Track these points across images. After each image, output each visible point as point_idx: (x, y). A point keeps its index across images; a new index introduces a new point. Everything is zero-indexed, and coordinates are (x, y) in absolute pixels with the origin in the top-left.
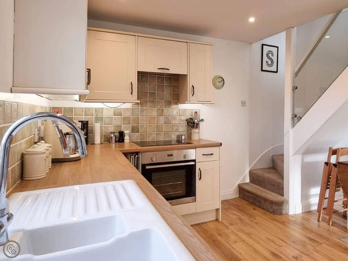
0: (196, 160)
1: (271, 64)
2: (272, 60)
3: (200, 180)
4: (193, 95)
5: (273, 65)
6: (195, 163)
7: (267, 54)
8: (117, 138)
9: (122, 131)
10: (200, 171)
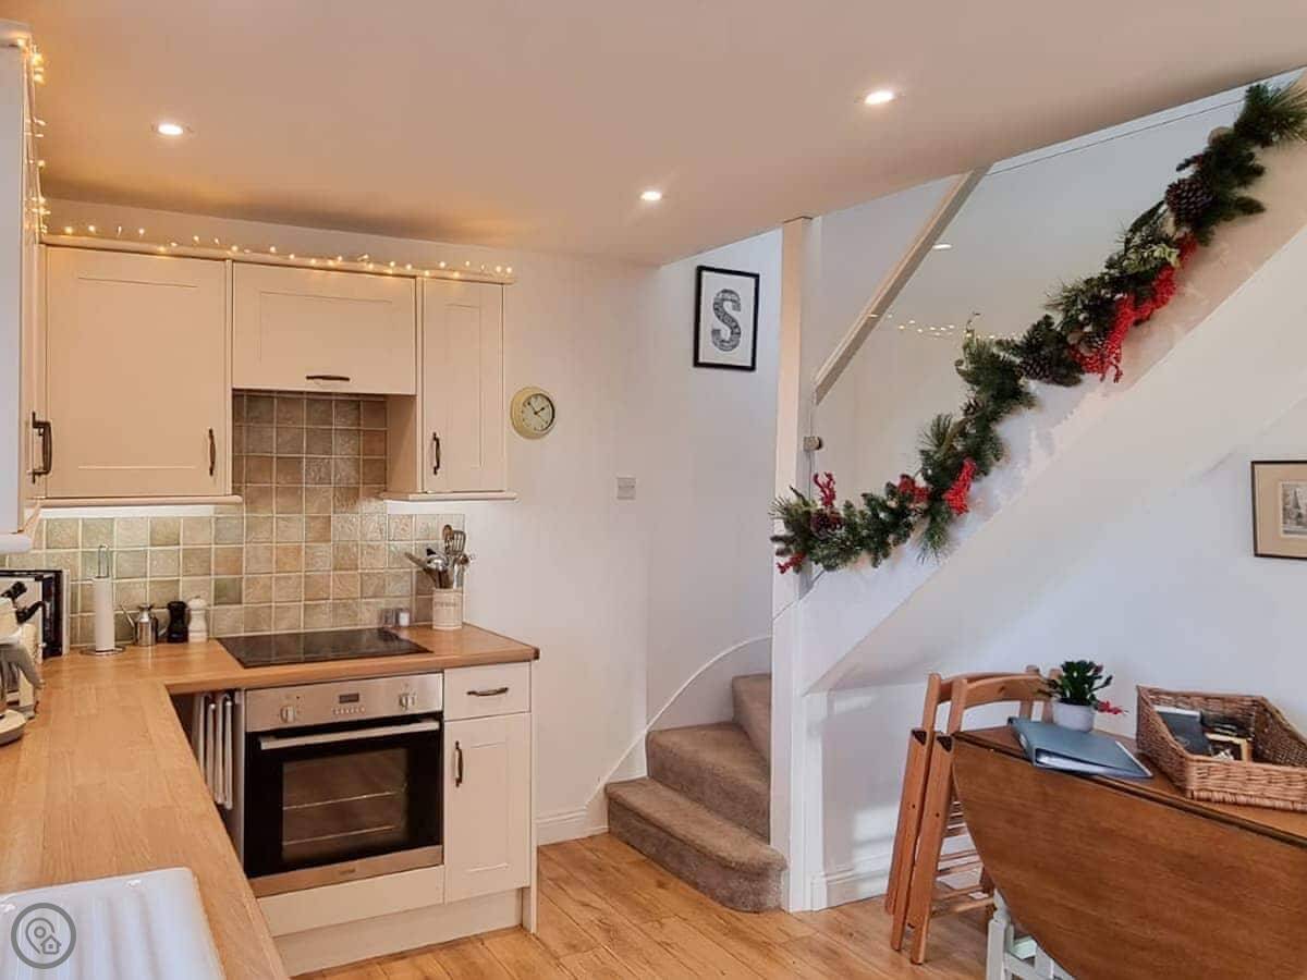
0: (445, 714)
1: (731, 340)
2: (734, 324)
3: (457, 785)
4: (436, 469)
5: (738, 342)
6: (442, 725)
7: (715, 304)
8: (162, 628)
9: (181, 599)
10: (457, 753)
